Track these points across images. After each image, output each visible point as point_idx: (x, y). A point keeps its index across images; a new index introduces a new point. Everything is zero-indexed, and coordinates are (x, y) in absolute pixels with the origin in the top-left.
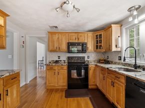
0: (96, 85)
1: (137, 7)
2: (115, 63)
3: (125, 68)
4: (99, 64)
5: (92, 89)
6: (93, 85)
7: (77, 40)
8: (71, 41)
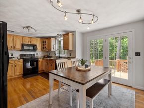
2: (53, 57)
7: (29, 42)
8: (24, 43)
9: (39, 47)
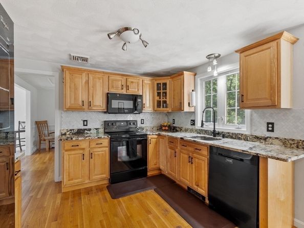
0: (160, 169)
1: (217, 55)
2: (186, 130)
3: (202, 137)
4: (164, 133)
5: (153, 177)
6: (154, 170)
7: (125, 89)
8: (113, 91)
9: (148, 100)
